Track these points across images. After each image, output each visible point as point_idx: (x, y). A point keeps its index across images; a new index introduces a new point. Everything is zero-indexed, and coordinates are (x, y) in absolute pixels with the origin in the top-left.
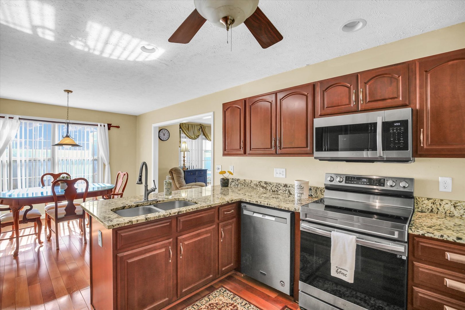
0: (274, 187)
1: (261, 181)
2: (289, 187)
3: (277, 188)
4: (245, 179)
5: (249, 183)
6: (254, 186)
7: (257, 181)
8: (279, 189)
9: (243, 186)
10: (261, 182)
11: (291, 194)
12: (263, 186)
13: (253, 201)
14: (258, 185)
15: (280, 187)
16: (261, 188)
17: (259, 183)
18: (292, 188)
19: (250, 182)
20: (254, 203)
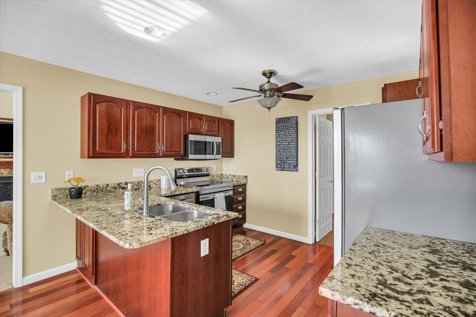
0: (136, 185)
1: (121, 182)
2: (150, 182)
3: (139, 186)
4: (97, 184)
5: (104, 188)
6: (111, 190)
7: (115, 184)
8: (141, 186)
9: (95, 193)
10: (120, 184)
11: (151, 188)
12: (123, 187)
13: (168, 193)
14: (117, 188)
15: (141, 185)
16: (121, 189)
17: (118, 185)
18: (152, 183)
19: (106, 186)
20: (170, 195)
